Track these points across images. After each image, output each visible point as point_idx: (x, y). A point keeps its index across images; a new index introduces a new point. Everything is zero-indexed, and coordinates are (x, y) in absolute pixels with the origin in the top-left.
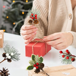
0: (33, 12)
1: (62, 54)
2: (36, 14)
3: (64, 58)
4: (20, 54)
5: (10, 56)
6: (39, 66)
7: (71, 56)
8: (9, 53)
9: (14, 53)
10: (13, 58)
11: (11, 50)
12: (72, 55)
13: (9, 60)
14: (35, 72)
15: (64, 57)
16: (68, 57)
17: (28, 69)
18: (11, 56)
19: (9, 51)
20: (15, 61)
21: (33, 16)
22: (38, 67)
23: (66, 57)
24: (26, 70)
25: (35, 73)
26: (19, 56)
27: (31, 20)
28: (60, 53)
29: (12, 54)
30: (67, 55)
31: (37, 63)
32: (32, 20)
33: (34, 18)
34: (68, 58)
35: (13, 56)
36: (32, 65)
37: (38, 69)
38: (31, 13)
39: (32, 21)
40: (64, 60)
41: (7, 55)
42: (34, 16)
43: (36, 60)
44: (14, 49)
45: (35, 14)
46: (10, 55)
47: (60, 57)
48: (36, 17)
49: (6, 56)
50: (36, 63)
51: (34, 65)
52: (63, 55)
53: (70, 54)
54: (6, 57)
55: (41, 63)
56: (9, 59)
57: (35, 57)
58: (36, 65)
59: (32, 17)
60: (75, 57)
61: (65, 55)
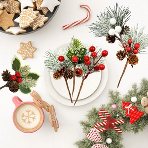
5: (116, 28)
6: (15, 82)
8: (110, 27)
9: (111, 17)
10: (122, 21)
11: (103, 21)
12: (89, 73)
14: (5, 71)
15: (92, 55)
17: (15, 59)
19: (105, 25)
21: (130, 45)
22: (13, 80)
23: (91, 60)
24: (15, 55)
29: (113, 21)
30: (94, 64)
31: (21, 81)
33: (131, 50)
35: (117, 20)
36: (21, 70)
37: (9, 78)
38: (130, 37)
42: (132, 46)
43: (27, 80)
44: (103, 14)
45: (135, 43)
46: (113, 27)
48: (136, 49)
50: (22, 78)
51: (19, 74)
54: (116, 36)
55: (19, 87)
58: (18, 77)
59: (127, 46)
60: (83, 80)
61: (94, 60)
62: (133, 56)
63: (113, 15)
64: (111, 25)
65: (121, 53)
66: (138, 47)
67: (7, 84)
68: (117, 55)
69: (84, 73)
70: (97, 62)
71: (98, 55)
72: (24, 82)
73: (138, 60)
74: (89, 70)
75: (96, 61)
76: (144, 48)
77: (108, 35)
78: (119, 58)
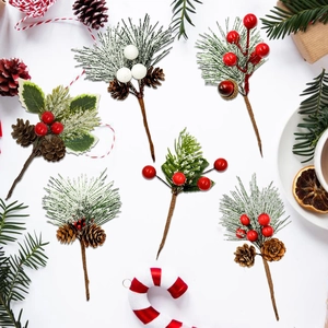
0: (246, 206)
1: (242, 29)
2: (263, 214)
3: (225, 44)
4: (147, 18)
5: (135, 67)
6: (49, 137)
7: (242, 76)
8: (122, 62)
9: (129, 43)
11: (110, 48)
12: (247, 77)
13: (153, 78)
14: (16, 124)
15: (229, 40)
16: (236, 59)
17: (24, 86)
18: (138, 60)
19: (112, 57)
20: (166, 53)
21: (249, 225)
22: (44, 134)
23: (233, 51)
25: (13, 126)
26: (152, 22)
27: (245, 246)
28: (246, 18)
29: (131, 52)
30: (245, 54)
31: (62, 127)
32: (249, 244)
33: (257, 234)
34: (231, 61)
35: (141, 52)
36: (49, 104)
37: (32, 133)
38: (239, 212)
39: (252, 249)
40: (214, 44)
41: (123, 75)
42: (255, 226)
43: (74, 118)
44: (113, 33)
45: (256, 216)
46: (129, 64)
47: (227, 21)
48: (266, 226)
49: (129, 83)
50: (59, 120)
51: (50, 114)
52: (237, 34)
53: (250, 65)
55: (62, 143)
56: (148, 76)
57: (87, 111)
58: (51, 123)
59: (245, 231)
60: (245, 96)
61: (239, 47)
62: (268, 243)
63: (133, 38)
64: (125, 59)
65: (242, 251)
66: (268, 220)
67: (34, 151)
68: (238, 260)
69: (238, 83)
70: (247, 46)
71: (240, 33)
72: (69, 126)
73: (282, 245)
74: (244, 71)
75: (243, 45)
76: (279, 216)
77: (116, 79)
78: (245, 262)
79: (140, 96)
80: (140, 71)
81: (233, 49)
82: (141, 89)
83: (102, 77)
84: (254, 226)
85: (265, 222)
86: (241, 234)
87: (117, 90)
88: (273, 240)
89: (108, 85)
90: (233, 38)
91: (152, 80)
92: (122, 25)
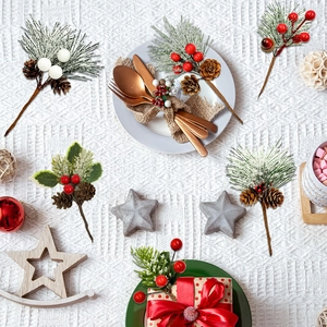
79: (40, 87)
80: (57, 72)
81: (288, 24)
82: (45, 84)
83: (30, 51)
84: (185, 59)
85: (192, 51)
86: (179, 70)
87: (30, 68)
88: (206, 62)
89: (28, 60)
90: (293, 18)
91: (58, 86)
92: (77, 33)
